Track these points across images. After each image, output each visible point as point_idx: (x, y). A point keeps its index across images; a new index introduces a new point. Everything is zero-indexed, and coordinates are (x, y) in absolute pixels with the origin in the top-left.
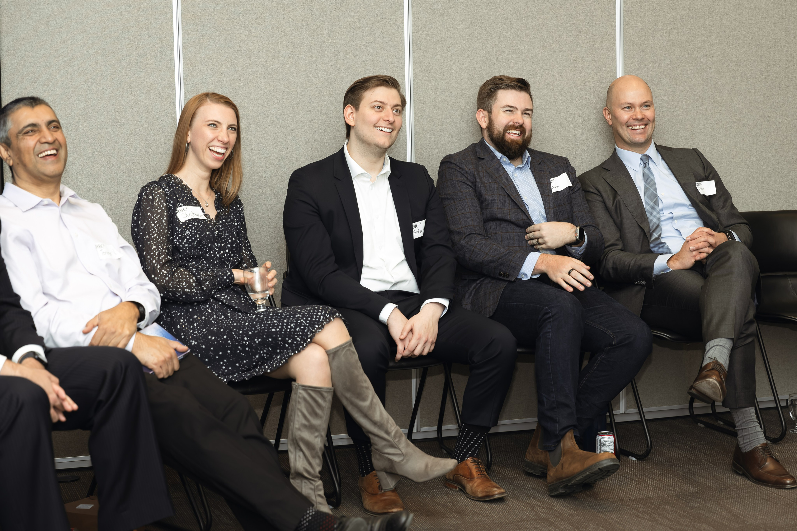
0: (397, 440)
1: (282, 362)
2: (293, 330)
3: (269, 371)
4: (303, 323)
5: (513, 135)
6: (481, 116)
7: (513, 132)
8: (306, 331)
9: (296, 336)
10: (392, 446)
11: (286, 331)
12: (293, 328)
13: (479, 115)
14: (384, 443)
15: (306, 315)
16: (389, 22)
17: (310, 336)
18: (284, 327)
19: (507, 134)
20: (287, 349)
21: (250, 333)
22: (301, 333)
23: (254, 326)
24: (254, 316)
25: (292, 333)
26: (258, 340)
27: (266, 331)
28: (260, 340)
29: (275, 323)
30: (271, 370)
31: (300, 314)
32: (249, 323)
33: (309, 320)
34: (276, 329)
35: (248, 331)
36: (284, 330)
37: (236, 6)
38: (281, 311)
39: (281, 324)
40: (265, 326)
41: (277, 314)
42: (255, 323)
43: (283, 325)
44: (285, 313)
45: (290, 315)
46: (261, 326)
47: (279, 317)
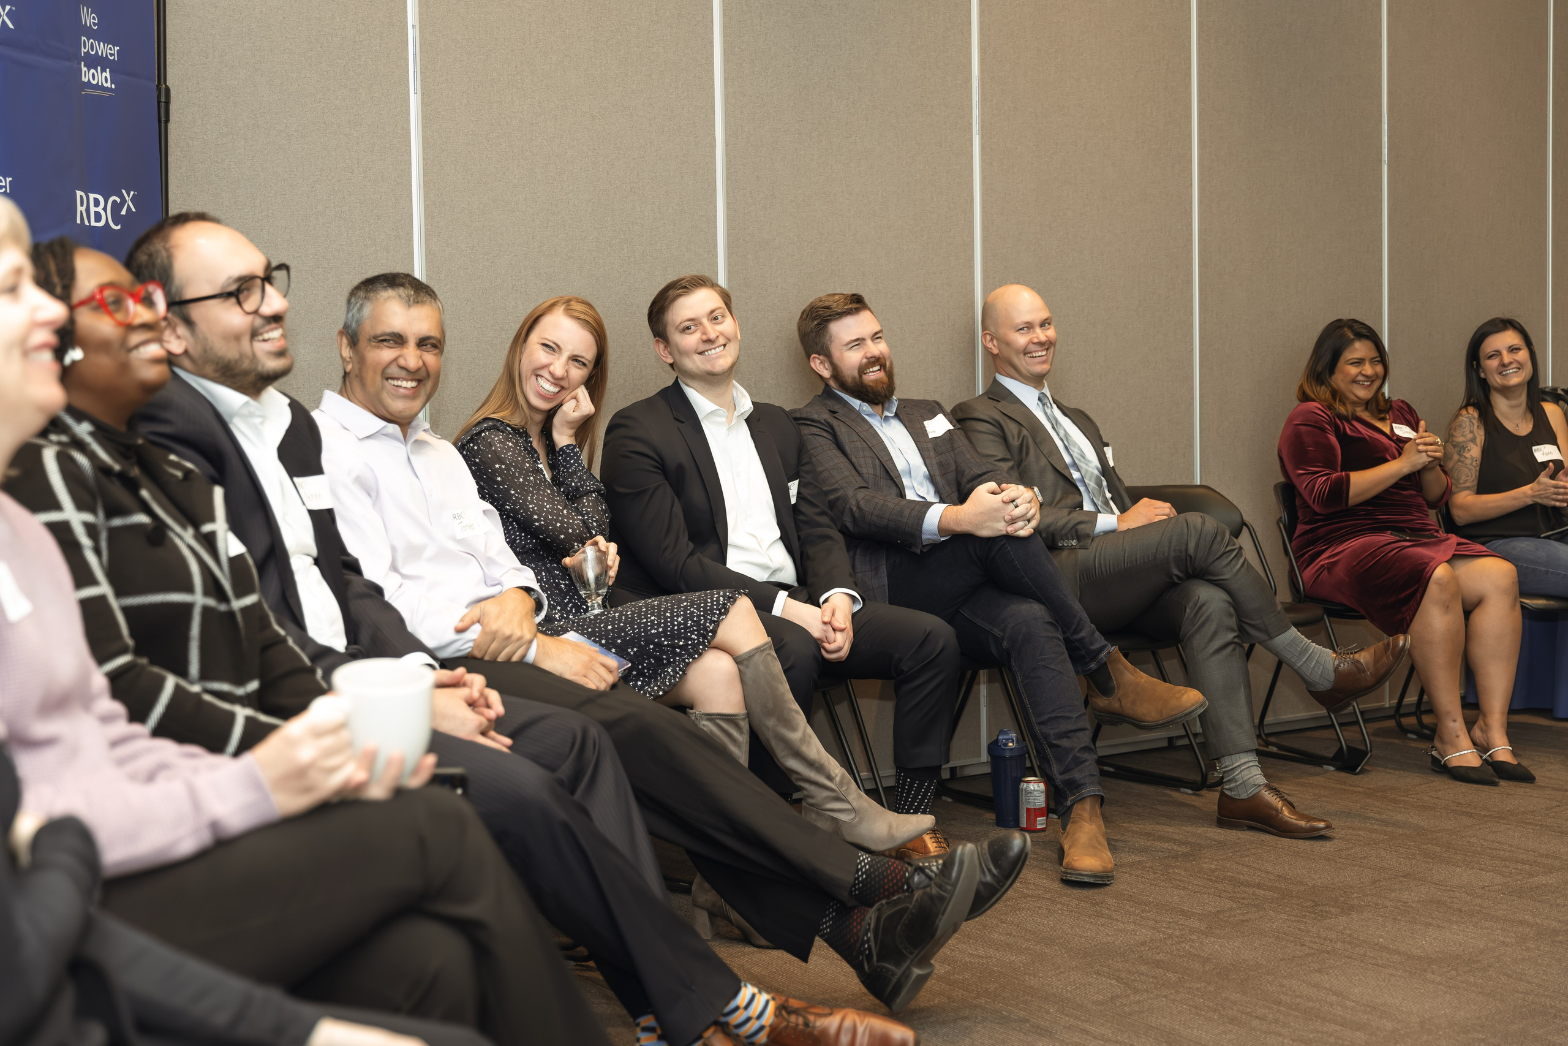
0: (844, 789)
1: (678, 675)
2: (682, 626)
3: (661, 693)
4: (695, 613)
5: (873, 374)
6: (818, 365)
7: (871, 370)
8: (702, 622)
9: (689, 634)
10: (837, 799)
11: (673, 629)
12: (681, 624)
13: (815, 363)
14: (826, 793)
15: (697, 601)
16: (697, 213)
17: (711, 628)
18: (669, 624)
19: (864, 377)
20: (680, 655)
21: (619, 641)
22: (695, 628)
23: (623, 629)
24: (617, 615)
25: (683, 631)
26: (632, 650)
27: (643, 634)
28: (635, 649)
29: (654, 620)
30: (663, 691)
31: (688, 602)
32: (613, 626)
33: (702, 607)
34: (657, 629)
35: (614, 638)
36: (669, 629)
37: (498, 179)
38: (656, 602)
39: (663, 621)
40: (639, 628)
41: (653, 607)
42: (622, 624)
43: (666, 622)
44: (663, 604)
45: (672, 606)
46: (633, 629)
47: (656, 611)
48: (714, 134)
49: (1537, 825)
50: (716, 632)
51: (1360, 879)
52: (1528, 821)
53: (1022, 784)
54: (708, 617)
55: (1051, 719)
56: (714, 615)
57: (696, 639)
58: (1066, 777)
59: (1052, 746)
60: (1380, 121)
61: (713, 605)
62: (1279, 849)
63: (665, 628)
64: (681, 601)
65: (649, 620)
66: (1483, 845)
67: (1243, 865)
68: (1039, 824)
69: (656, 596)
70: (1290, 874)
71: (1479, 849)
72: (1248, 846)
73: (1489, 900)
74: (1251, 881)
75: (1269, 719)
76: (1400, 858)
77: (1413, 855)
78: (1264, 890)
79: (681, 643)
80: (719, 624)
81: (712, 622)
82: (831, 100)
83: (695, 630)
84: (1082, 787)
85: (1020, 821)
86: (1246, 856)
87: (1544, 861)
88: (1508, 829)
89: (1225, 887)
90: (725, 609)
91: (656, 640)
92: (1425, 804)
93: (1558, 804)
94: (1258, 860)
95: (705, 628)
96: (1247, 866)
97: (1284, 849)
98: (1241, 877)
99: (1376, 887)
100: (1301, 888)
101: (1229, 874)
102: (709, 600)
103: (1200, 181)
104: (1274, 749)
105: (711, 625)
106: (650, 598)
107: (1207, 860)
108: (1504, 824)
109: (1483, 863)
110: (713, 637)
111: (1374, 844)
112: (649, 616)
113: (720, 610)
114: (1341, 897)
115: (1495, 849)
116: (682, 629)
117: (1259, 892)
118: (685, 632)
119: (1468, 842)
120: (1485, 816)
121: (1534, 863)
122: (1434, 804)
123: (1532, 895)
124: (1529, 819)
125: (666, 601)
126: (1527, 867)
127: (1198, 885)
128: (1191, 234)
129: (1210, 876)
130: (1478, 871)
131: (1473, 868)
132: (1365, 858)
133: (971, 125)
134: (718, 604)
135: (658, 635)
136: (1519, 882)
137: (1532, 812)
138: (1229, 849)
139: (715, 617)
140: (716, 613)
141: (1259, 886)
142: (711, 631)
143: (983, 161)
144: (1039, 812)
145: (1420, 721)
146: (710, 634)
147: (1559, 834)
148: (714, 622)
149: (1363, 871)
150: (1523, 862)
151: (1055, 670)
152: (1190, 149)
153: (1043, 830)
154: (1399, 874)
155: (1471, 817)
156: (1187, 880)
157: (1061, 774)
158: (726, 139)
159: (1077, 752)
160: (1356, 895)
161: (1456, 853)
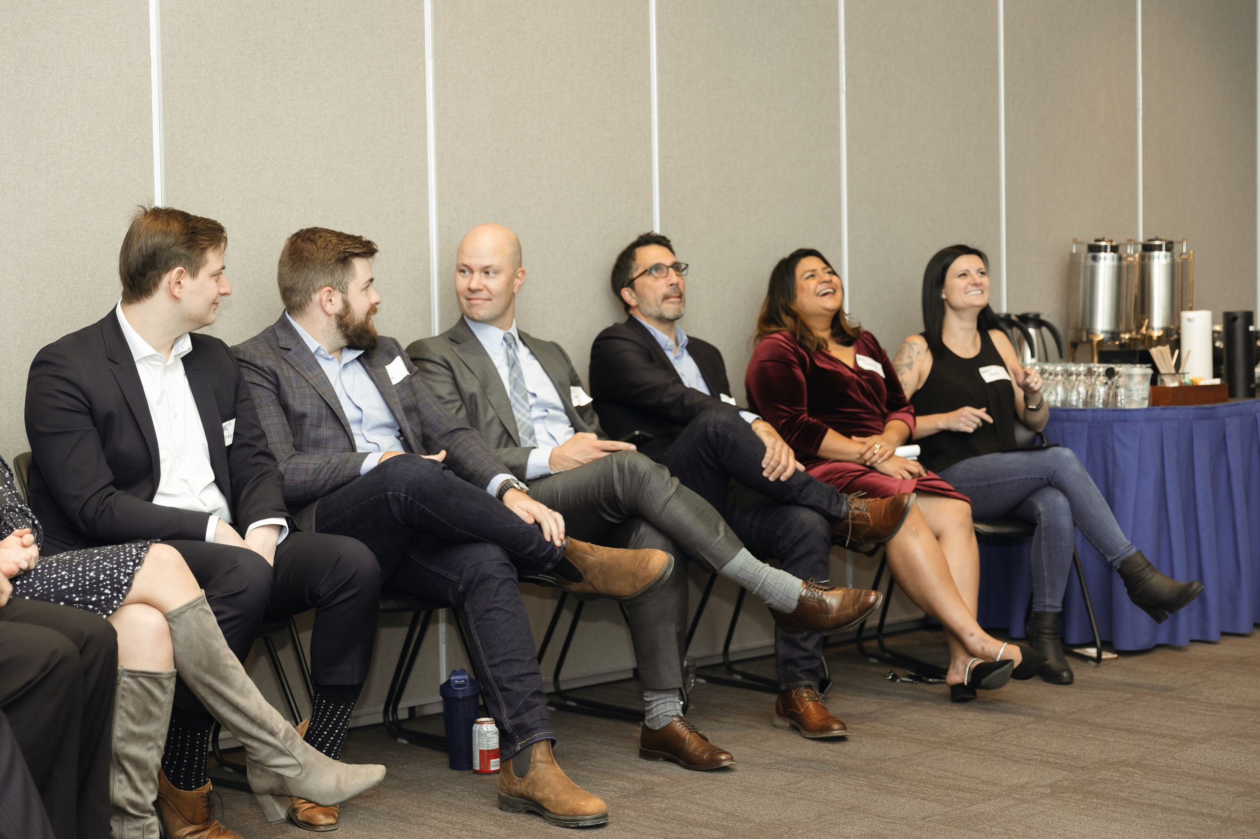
12: (93, 578)
14: (269, 749)
17: (126, 581)
25: (94, 585)
36: (80, 584)
38: (68, 557)
39: (73, 576)
40: (48, 584)
41: (64, 562)
42: (31, 580)
43: (77, 577)
44: (75, 559)
45: (85, 559)
46: (42, 585)
47: (67, 566)
48: (149, 53)
49: (982, 750)
50: (131, 585)
51: (806, 814)
52: (974, 746)
53: (475, 725)
54: (122, 570)
55: (502, 662)
56: (127, 567)
57: (109, 594)
58: (517, 721)
59: (503, 689)
60: (837, 51)
61: (126, 557)
62: (731, 784)
63: (76, 584)
64: (92, 555)
65: (59, 575)
66: (928, 773)
67: (693, 803)
68: (493, 766)
69: (66, 550)
70: (739, 811)
71: (924, 778)
72: (701, 782)
73: (928, 831)
74: (699, 820)
75: (733, 647)
76: (848, 790)
77: (861, 786)
78: (711, 829)
79: (94, 599)
80: (134, 576)
81: (126, 574)
82: (275, 20)
83: (108, 585)
84: (533, 731)
85: (474, 763)
86: (697, 793)
87: (985, 788)
88: (955, 755)
89: (672, 827)
90: (140, 559)
91: (67, 597)
92: (878, 732)
93: (1004, 727)
94: (708, 796)
95: (119, 582)
96: (697, 804)
97: (735, 784)
98: (690, 816)
99: (821, 822)
100: (748, 826)
101: (678, 813)
102: (122, 554)
103: (660, 108)
104: (739, 677)
105: (125, 577)
106: (61, 552)
107: (658, 799)
108: (951, 750)
109: (926, 792)
110: (128, 590)
111: (824, 775)
112: (59, 571)
113: (134, 561)
114: (786, 834)
115: (940, 777)
116: (94, 583)
117: (705, 831)
118: (99, 587)
119: (915, 771)
120: (934, 742)
121: (975, 791)
122: (887, 731)
123: (969, 825)
124: (975, 744)
125: (78, 555)
126: (968, 795)
127: (646, 826)
128: (650, 161)
129: (658, 816)
130: (921, 800)
131: (916, 798)
132: (813, 791)
133: (423, 48)
134: (131, 556)
135: (69, 591)
136: (959, 811)
137: (979, 737)
138: (681, 786)
139: (129, 569)
140: (129, 565)
141: (706, 825)
142: (126, 584)
143: (437, 85)
144: (491, 754)
145: (881, 645)
146: (125, 588)
147: (1001, 759)
148: (129, 574)
149: (810, 804)
150: (965, 790)
151: (509, 612)
152: (649, 76)
153: (497, 772)
154: (844, 807)
155: (920, 744)
156: (636, 821)
157: (511, 718)
158: (162, 59)
159: (529, 696)
160: (800, 831)
161: (902, 783)
